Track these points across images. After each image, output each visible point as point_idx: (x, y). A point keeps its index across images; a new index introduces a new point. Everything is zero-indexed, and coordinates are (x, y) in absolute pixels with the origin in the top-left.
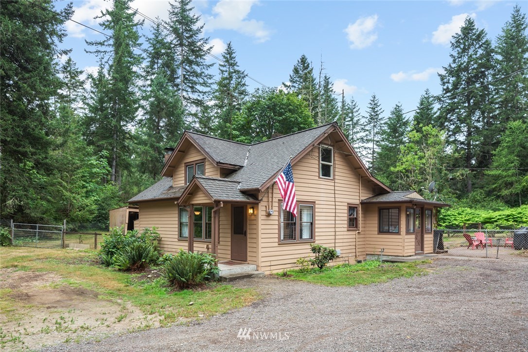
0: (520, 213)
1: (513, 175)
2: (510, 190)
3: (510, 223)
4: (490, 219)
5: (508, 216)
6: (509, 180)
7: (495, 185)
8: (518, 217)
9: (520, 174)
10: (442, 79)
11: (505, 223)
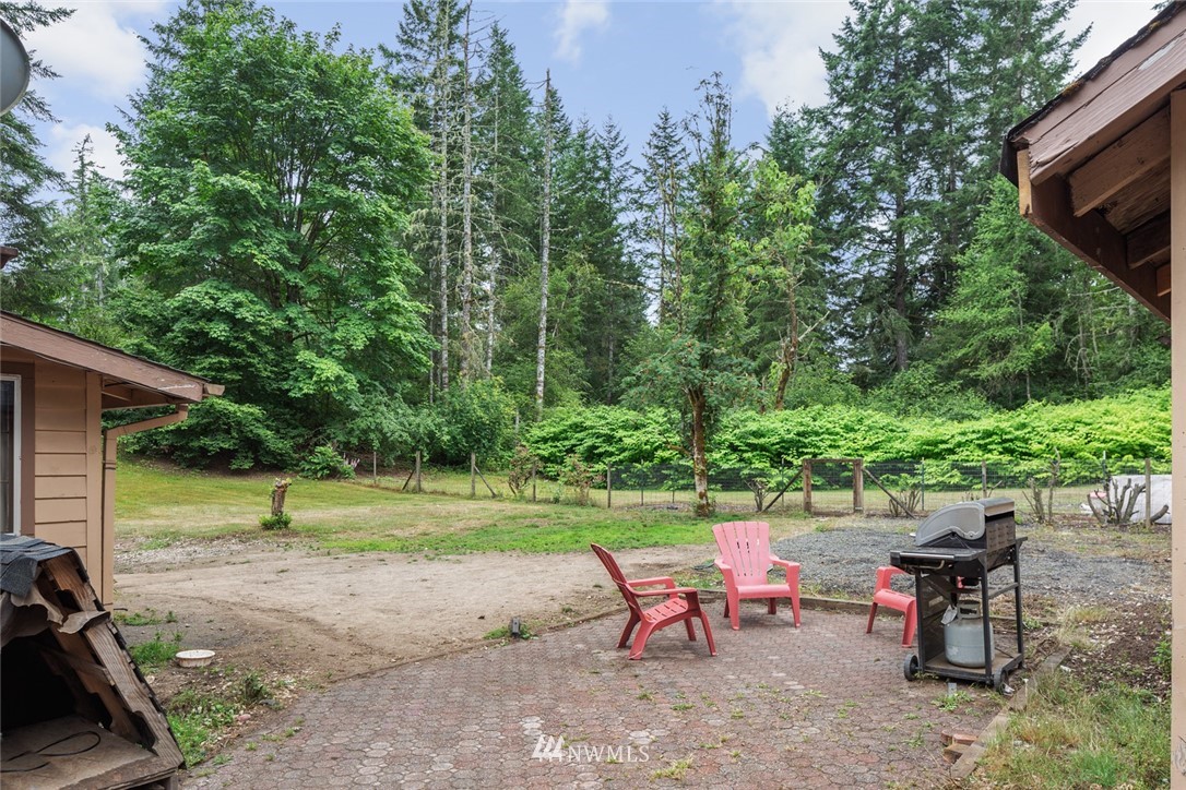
0: (1024, 426)
1: (1008, 323)
2: (1002, 364)
3: (993, 457)
4: (935, 443)
5: (988, 434)
6: (1000, 334)
7: (963, 351)
8: (1016, 438)
9: (1028, 320)
10: (831, 67)
11: (975, 457)
